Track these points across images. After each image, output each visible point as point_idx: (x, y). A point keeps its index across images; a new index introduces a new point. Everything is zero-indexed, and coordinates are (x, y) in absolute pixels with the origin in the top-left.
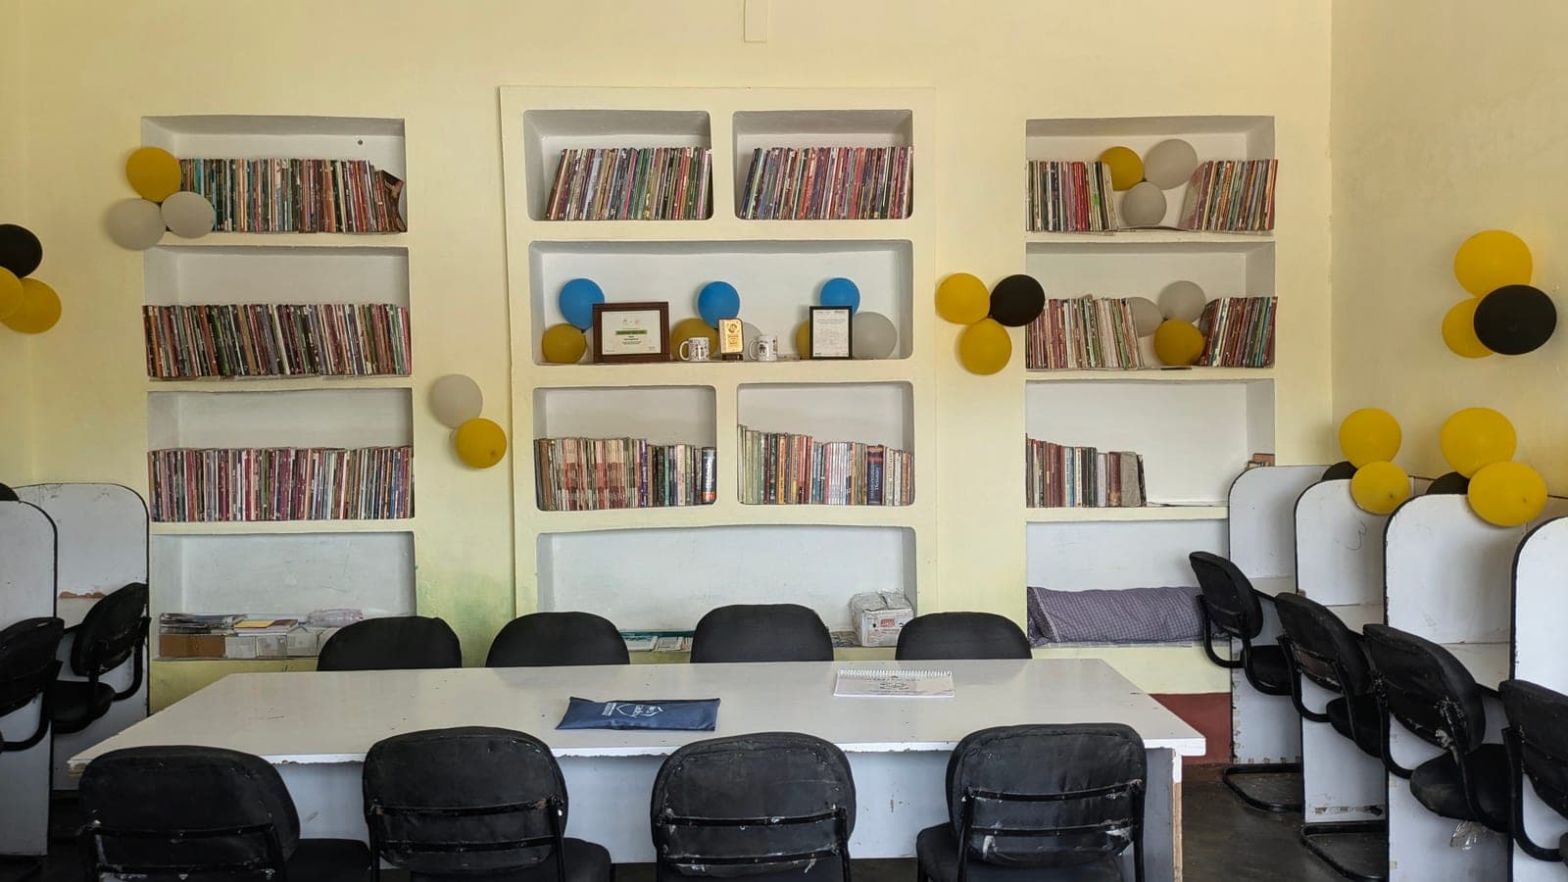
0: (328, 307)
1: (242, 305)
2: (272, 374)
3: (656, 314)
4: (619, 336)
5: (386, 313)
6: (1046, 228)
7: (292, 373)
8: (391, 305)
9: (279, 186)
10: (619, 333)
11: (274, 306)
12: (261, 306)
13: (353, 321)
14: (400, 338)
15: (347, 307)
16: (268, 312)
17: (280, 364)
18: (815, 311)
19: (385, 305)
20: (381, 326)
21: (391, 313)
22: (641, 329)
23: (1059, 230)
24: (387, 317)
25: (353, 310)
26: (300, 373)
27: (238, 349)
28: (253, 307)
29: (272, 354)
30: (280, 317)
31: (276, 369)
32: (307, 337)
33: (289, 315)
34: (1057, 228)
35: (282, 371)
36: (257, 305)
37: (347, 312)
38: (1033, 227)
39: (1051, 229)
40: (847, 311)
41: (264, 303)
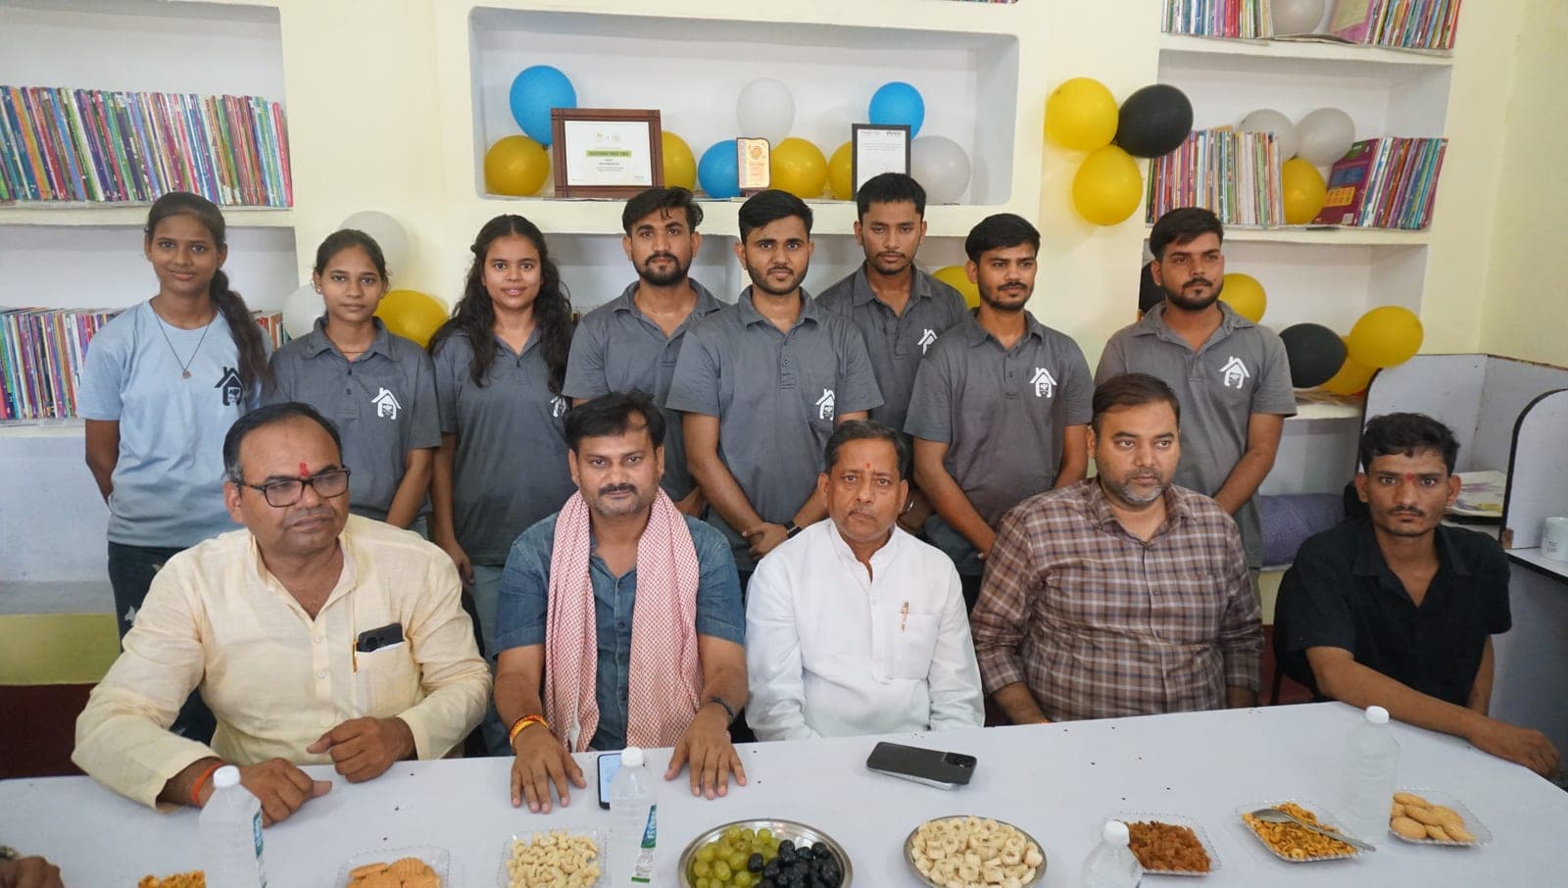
0: (157, 97)
1: (19, 87)
2: (75, 199)
3: (643, 128)
4: (593, 158)
5: (250, 110)
6: (1187, 30)
7: (109, 199)
8: (257, 98)
10: (592, 154)
11: (71, 93)
12: (48, 90)
13: (198, 123)
14: (273, 151)
15: (188, 98)
16: (61, 100)
17: (87, 184)
18: (859, 131)
19: (248, 98)
20: (242, 130)
21: (257, 111)
22: (624, 149)
23: (1203, 33)
24: (251, 117)
25: (196, 105)
26: (120, 199)
27: (17, 158)
28: (36, 91)
29: (72, 165)
30: (82, 110)
31: (81, 191)
32: (127, 144)
33: (95, 106)
34: (1200, 32)
35: (91, 195)
36: (45, 89)
37: (189, 107)
38: (1170, 28)
39: (1192, 31)
40: (903, 133)
41: (54, 86)
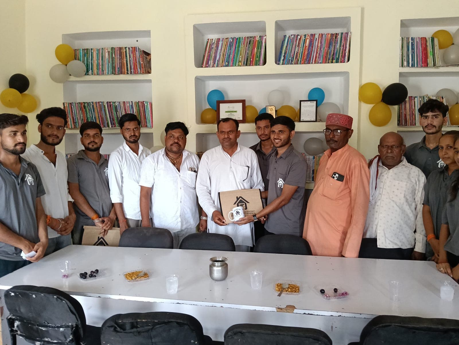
0: (124, 102)
1: (95, 102)
2: (105, 127)
3: (240, 105)
4: (227, 113)
5: (144, 104)
7: (112, 127)
8: (146, 102)
9: (107, 58)
10: (226, 112)
11: (106, 102)
12: (101, 102)
13: (132, 108)
14: (149, 114)
15: (130, 103)
16: (104, 104)
17: (108, 123)
18: (302, 102)
19: (144, 102)
20: (142, 109)
21: (146, 104)
22: (235, 110)
23: (414, 66)
24: (144, 106)
25: (132, 104)
26: (114, 127)
27: (94, 118)
28: (99, 103)
29: (105, 120)
30: (108, 106)
31: (106, 125)
32: (117, 114)
33: (110, 105)
34: (413, 66)
35: (108, 126)
36: (100, 102)
37: (131, 104)
38: (402, 66)
39: (410, 66)
40: (315, 102)
41: (102, 101)
